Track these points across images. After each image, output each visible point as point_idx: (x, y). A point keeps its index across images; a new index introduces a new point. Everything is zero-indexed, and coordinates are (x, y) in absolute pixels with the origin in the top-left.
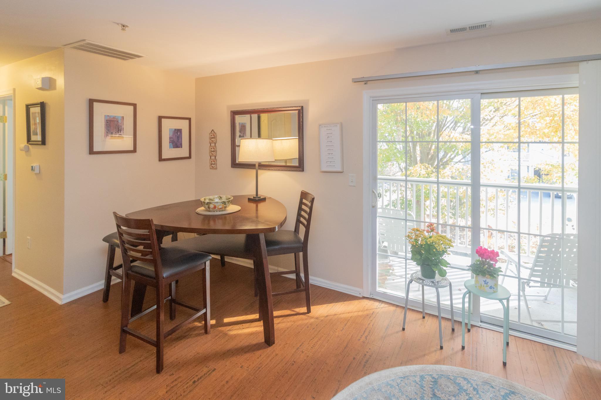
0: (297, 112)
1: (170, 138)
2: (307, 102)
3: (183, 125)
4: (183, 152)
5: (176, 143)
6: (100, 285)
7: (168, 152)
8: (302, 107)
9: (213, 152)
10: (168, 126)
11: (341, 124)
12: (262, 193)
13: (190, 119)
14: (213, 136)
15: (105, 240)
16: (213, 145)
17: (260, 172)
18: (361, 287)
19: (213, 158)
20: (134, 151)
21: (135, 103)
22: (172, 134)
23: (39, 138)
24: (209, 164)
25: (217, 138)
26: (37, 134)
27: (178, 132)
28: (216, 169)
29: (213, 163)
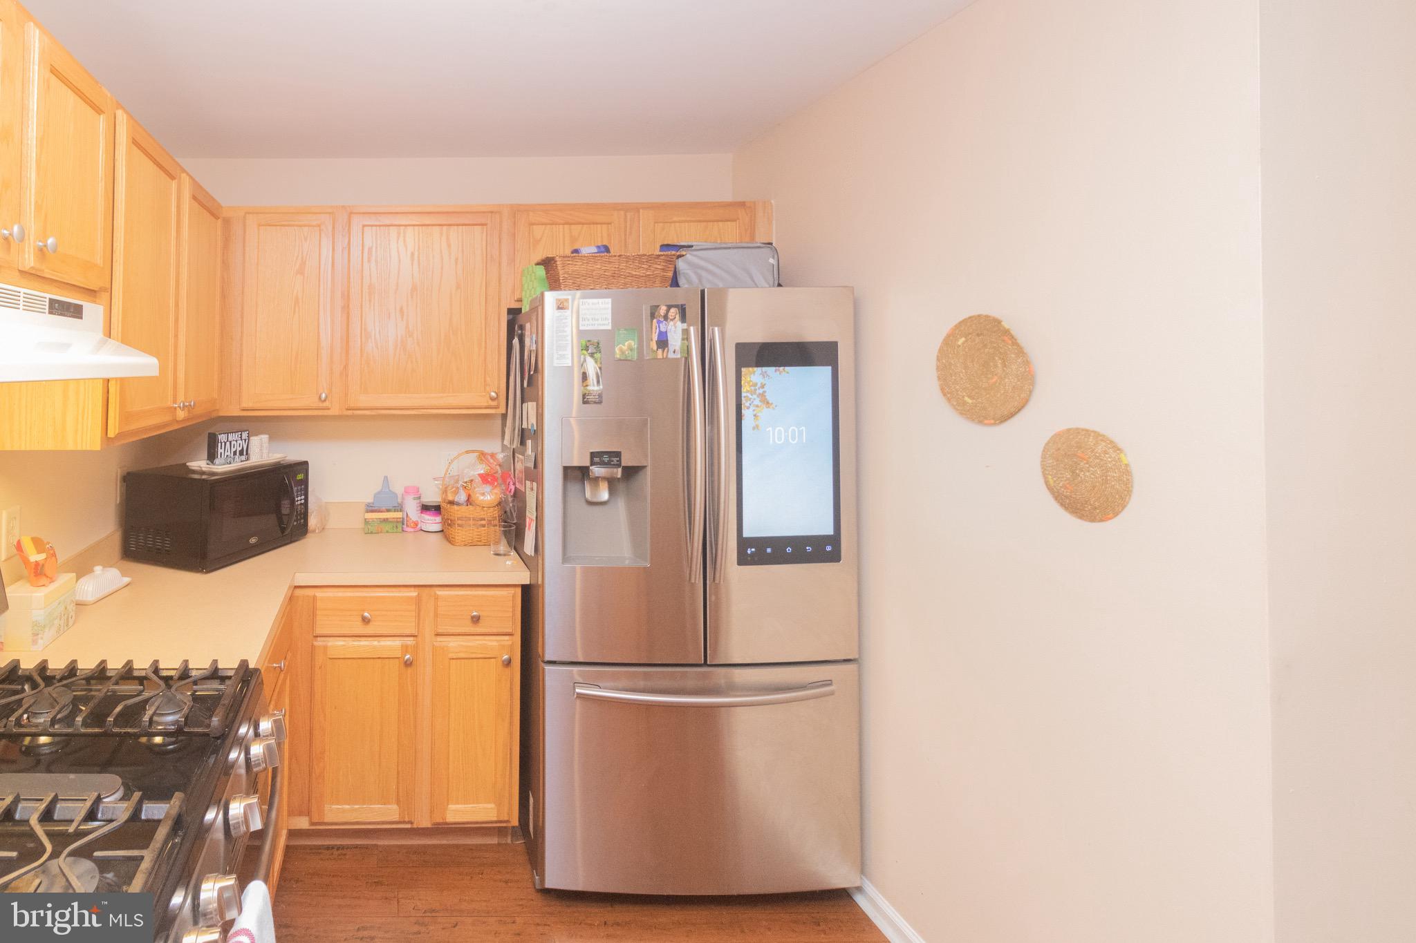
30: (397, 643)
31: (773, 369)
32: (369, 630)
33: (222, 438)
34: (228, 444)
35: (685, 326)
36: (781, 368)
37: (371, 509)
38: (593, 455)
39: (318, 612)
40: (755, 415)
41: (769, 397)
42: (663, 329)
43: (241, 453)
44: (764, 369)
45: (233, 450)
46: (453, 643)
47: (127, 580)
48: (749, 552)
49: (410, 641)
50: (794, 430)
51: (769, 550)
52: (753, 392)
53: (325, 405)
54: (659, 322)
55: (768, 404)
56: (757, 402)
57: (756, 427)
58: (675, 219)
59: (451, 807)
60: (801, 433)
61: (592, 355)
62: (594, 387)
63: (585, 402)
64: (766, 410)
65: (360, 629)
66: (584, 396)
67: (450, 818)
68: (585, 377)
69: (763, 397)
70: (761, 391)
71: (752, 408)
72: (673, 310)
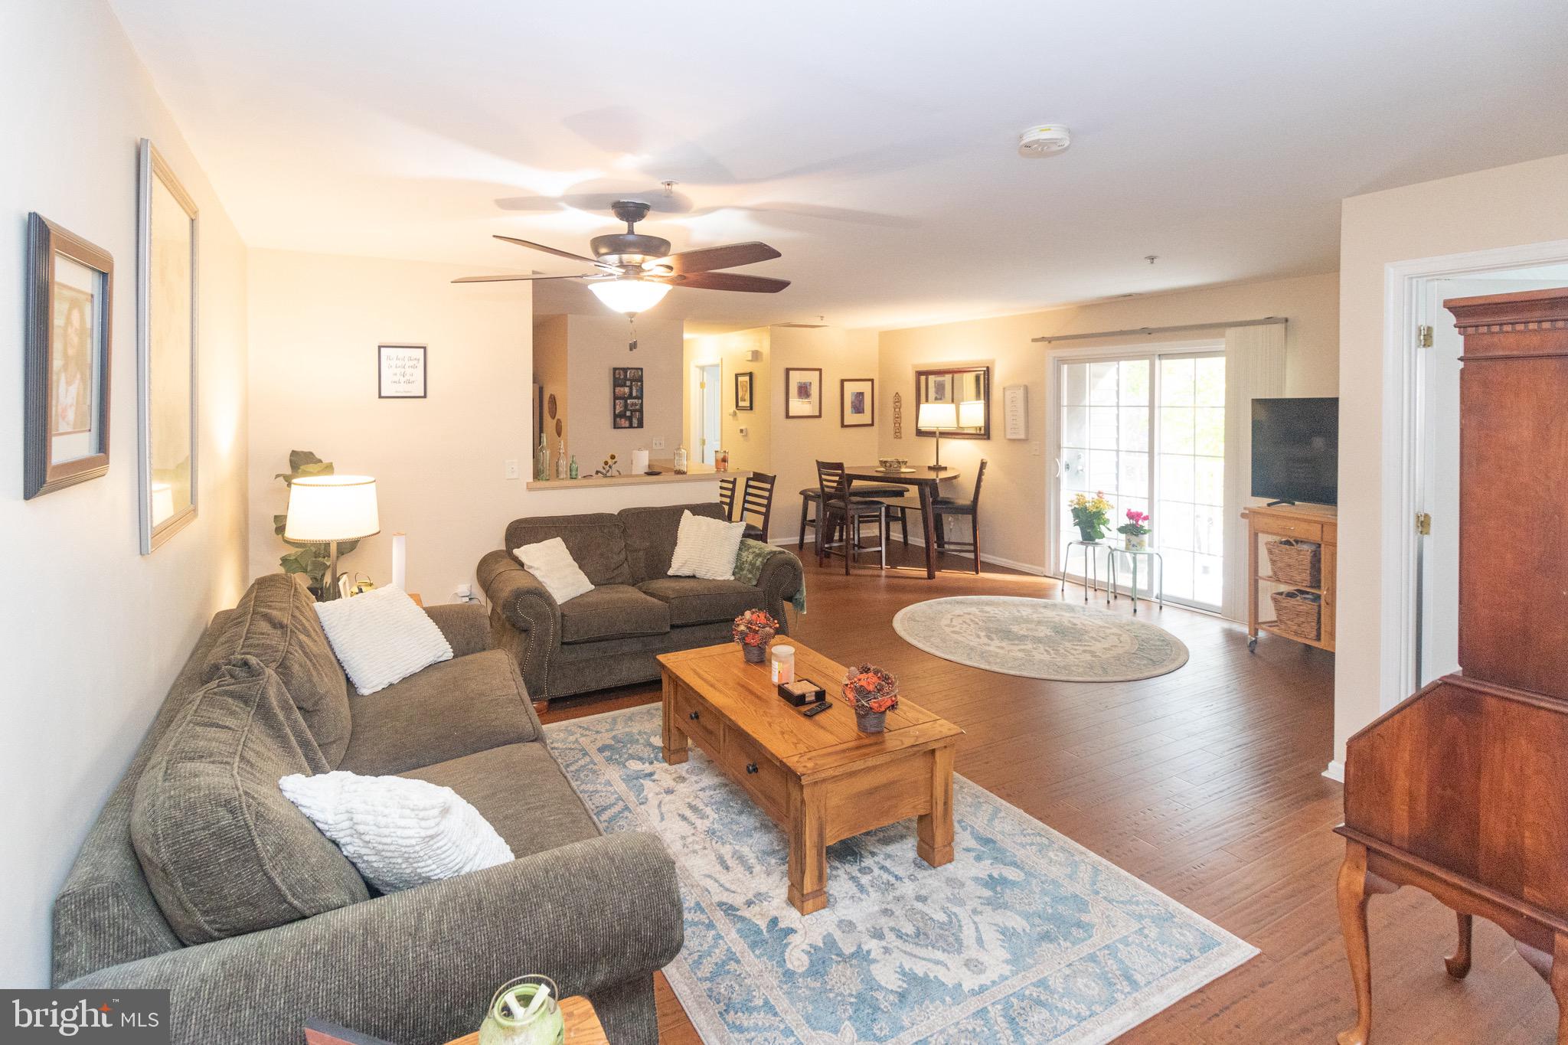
0: (982, 372)
1: (852, 403)
2: (993, 362)
3: (865, 387)
4: (865, 418)
5: (858, 409)
6: (795, 540)
7: (851, 418)
8: (988, 368)
9: (898, 418)
10: (851, 388)
11: (1026, 388)
12: (942, 463)
13: (872, 381)
14: (898, 399)
15: (801, 493)
16: (897, 410)
17: (941, 441)
18: (1043, 565)
19: (897, 425)
20: (820, 416)
21: (820, 368)
22: (854, 398)
23: (747, 404)
24: (893, 433)
25: (902, 402)
26: (745, 400)
27: (860, 395)
28: (901, 438)
29: (897, 431)
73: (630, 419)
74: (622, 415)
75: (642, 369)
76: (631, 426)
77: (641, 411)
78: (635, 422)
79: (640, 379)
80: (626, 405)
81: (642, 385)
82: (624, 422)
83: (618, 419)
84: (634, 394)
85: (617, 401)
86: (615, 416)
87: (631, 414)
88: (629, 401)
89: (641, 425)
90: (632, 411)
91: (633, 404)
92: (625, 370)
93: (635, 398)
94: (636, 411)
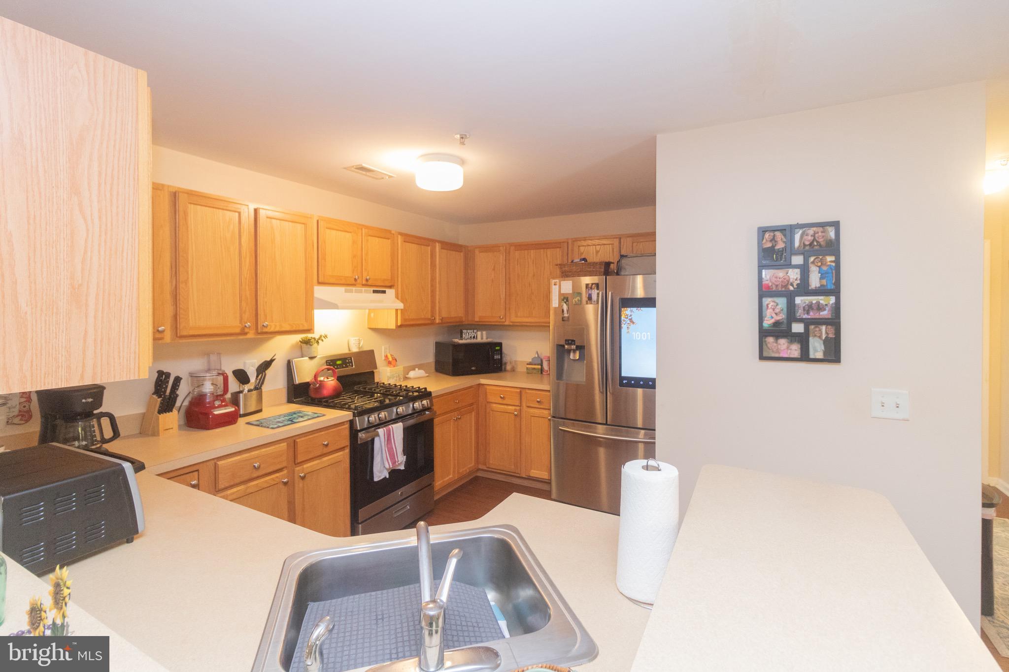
30: (514, 408)
31: (635, 309)
32: (504, 402)
33: (465, 331)
34: (467, 334)
35: (598, 291)
36: (639, 309)
37: (530, 364)
38: (566, 340)
39: (488, 393)
40: (628, 327)
41: (634, 320)
42: (590, 293)
43: (474, 337)
44: (632, 309)
45: (470, 336)
46: (532, 410)
47: (427, 375)
48: (624, 382)
49: (518, 408)
50: (644, 334)
51: (633, 382)
52: (626, 318)
53: (502, 320)
54: (589, 290)
55: (633, 323)
56: (628, 322)
57: (628, 332)
58: (642, 240)
59: (532, 471)
60: (648, 336)
61: (565, 303)
62: (566, 315)
63: (563, 320)
64: (632, 325)
65: (501, 401)
66: (563, 318)
67: (532, 475)
68: (563, 311)
69: (631, 320)
70: (630, 318)
71: (626, 324)
72: (594, 285)
73: (803, 340)
74: (779, 331)
75: (836, 225)
76: (805, 357)
77: (835, 321)
78: (817, 348)
79: (833, 248)
80: (791, 307)
81: (837, 262)
82: (783, 346)
83: (770, 340)
84: (815, 281)
85: (767, 301)
86: (764, 334)
87: (807, 329)
88: (798, 300)
89: (833, 353)
90: (807, 323)
91: (809, 308)
92: (787, 231)
93: (821, 291)
94: (818, 322)
